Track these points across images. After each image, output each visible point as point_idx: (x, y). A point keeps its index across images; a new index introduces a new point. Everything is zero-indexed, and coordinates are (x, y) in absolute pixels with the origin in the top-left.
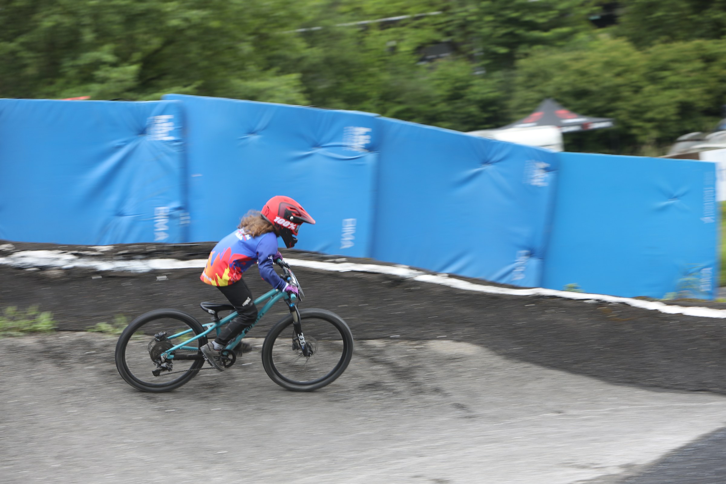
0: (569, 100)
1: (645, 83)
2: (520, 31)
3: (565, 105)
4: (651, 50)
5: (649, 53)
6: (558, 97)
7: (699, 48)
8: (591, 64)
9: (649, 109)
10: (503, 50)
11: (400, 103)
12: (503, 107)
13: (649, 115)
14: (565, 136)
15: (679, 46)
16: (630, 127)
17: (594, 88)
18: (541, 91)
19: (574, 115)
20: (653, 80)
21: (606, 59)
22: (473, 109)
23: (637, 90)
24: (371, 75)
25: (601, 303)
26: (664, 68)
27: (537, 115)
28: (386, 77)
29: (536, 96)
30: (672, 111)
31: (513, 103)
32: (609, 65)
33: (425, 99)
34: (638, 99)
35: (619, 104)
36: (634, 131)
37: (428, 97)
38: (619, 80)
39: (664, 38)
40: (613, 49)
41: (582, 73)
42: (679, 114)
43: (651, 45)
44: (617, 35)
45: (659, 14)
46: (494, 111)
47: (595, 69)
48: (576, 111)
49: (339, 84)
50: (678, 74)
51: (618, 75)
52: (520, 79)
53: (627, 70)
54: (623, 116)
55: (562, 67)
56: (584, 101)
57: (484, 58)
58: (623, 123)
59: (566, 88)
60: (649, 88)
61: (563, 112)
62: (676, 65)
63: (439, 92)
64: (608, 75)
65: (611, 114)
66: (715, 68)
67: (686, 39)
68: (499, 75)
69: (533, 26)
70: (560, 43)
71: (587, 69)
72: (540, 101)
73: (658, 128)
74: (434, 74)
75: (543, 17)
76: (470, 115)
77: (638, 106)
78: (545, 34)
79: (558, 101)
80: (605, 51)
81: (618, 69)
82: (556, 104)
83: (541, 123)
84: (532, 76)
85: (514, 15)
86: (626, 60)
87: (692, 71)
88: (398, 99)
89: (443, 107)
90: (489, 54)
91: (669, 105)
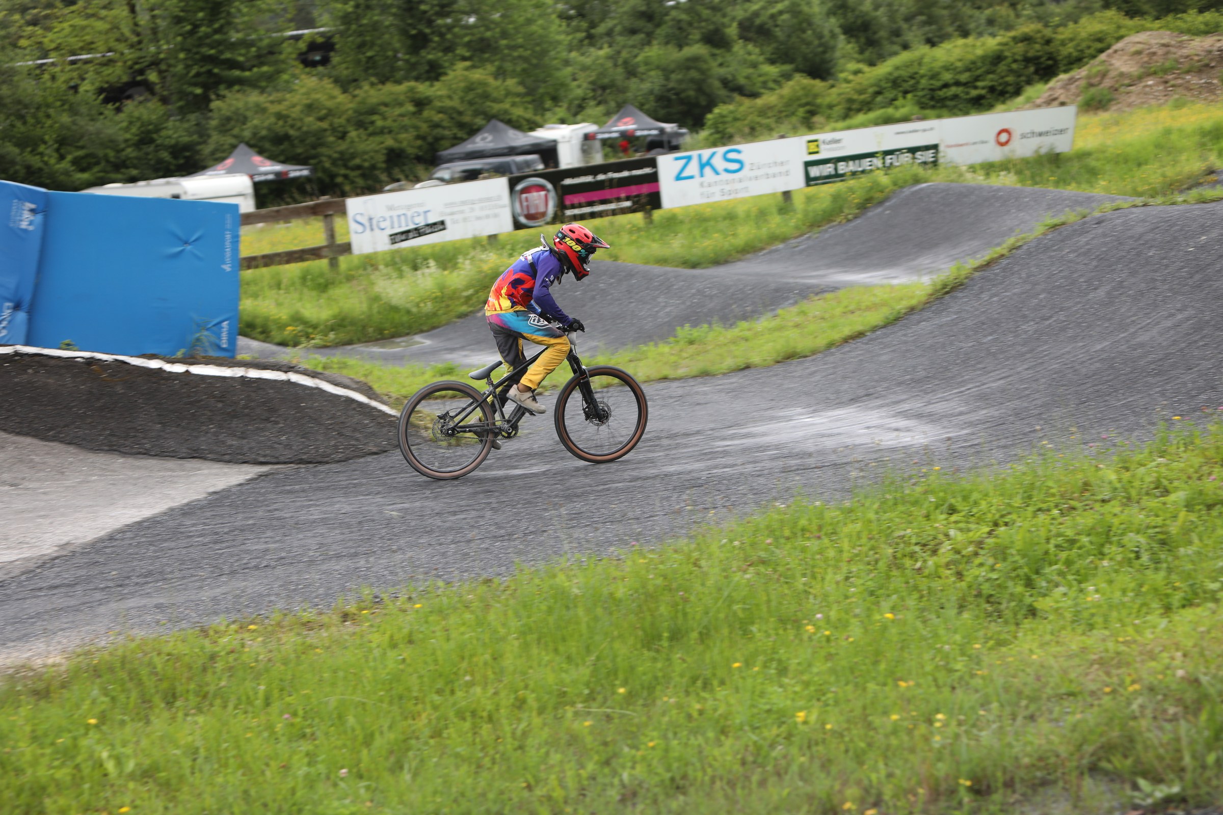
0: (267, 145)
1: (350, 128)
2: (216, 71)
3: (261, 152)
4: (357, 92)
5: (355, 96)
6: (252, 142)
7: (412, 90)
8: (294, 106)
9: (353, 156)
10: (198, 91)
11: (82, 147)
12: (198, 152)
13: (357, 161)
14: (257, 186)
15: (390, 88)
16: (333, 176)
17: (292, 132)
18: (235, 137)
19: (268, 162)
20: (360, 125)
21: (308, 102)
22: (165, 155)
23: (343, 136)
24: (48, 116)
25: (90, 362)
26: (373, 111)
27: (229, 162)
28: (65, 119)
29: (233, 141)
30: (381, 158)
31: (207, 150)
32: (310, 108)
33: (111, 143)
34: (343, 146)
35: (323, 150)
36: (339, 180)
37: (112, 141)
38: (324, 125)
39: (373, 79)
40: (314, 90)
41: (279, 116)
42: (385, 162)
43: (360, 88)
44: (321, 77)
45: (369, 54)
46: (186, 158)
47: (296, 112)
48: (273, 157)
49: (13, 126)
50: (385, 118)
51: (321, 119)
52: (214, 123)
53: (330, 113)
54: (327, 165)
55: (261, 110)
56: (282, 147)
57: (180, 99)
58: (325, 170)
59: (264, 133)
60: (353, 134)
61: (257, 159)
62: (383, 109)
63: (128, 136)
64: (310, 119)
65: (312, 161)
66: (426, 113)
67: (399, 82)
68: (193, 117)
69: (232, 64)
70: (263, 84)
71: (285, 112)
72: (234, 147)
73: (364, 176)
74: (122, 116)
75: (241, 55)
76: (160, 161)
77: (342, 153)
78: (247, 74)
79: (251, 146)
80: (307, 94)
81: (324, 112)
82: (250, 151)
83: (231, 171)
84: (229, 119)
85: (212, 52)
86: (330, 104)
87: (402, 115)
88: (81, 143)
89: (130, 152)
90: (182, 95)
91: (376, 152)
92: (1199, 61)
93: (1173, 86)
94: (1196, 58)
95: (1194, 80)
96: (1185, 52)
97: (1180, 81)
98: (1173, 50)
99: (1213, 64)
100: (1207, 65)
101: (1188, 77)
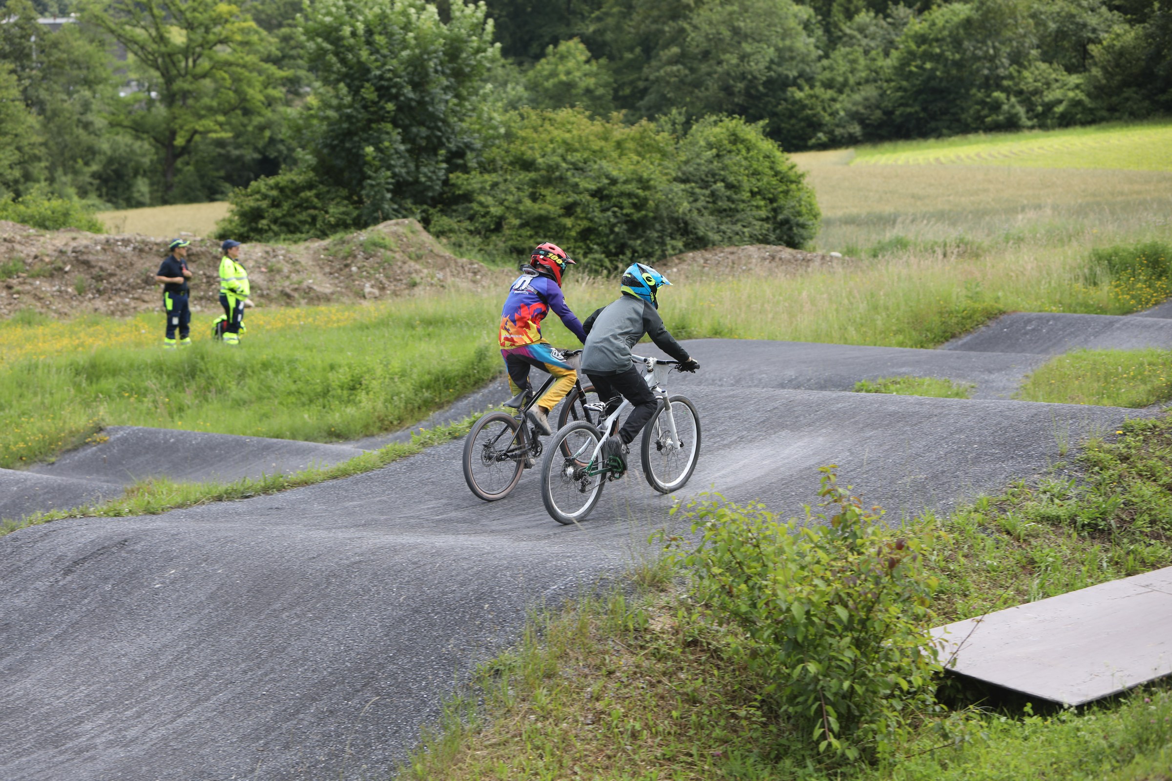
92: (52, 263)
93: (18, 293)
94: (47, 259)
95: (46, 287)
96: (34, 251)
97: (28, 287)
98: (18, 247)
99: (67, 268)
100: (60, 269)
101: (38, 282)
